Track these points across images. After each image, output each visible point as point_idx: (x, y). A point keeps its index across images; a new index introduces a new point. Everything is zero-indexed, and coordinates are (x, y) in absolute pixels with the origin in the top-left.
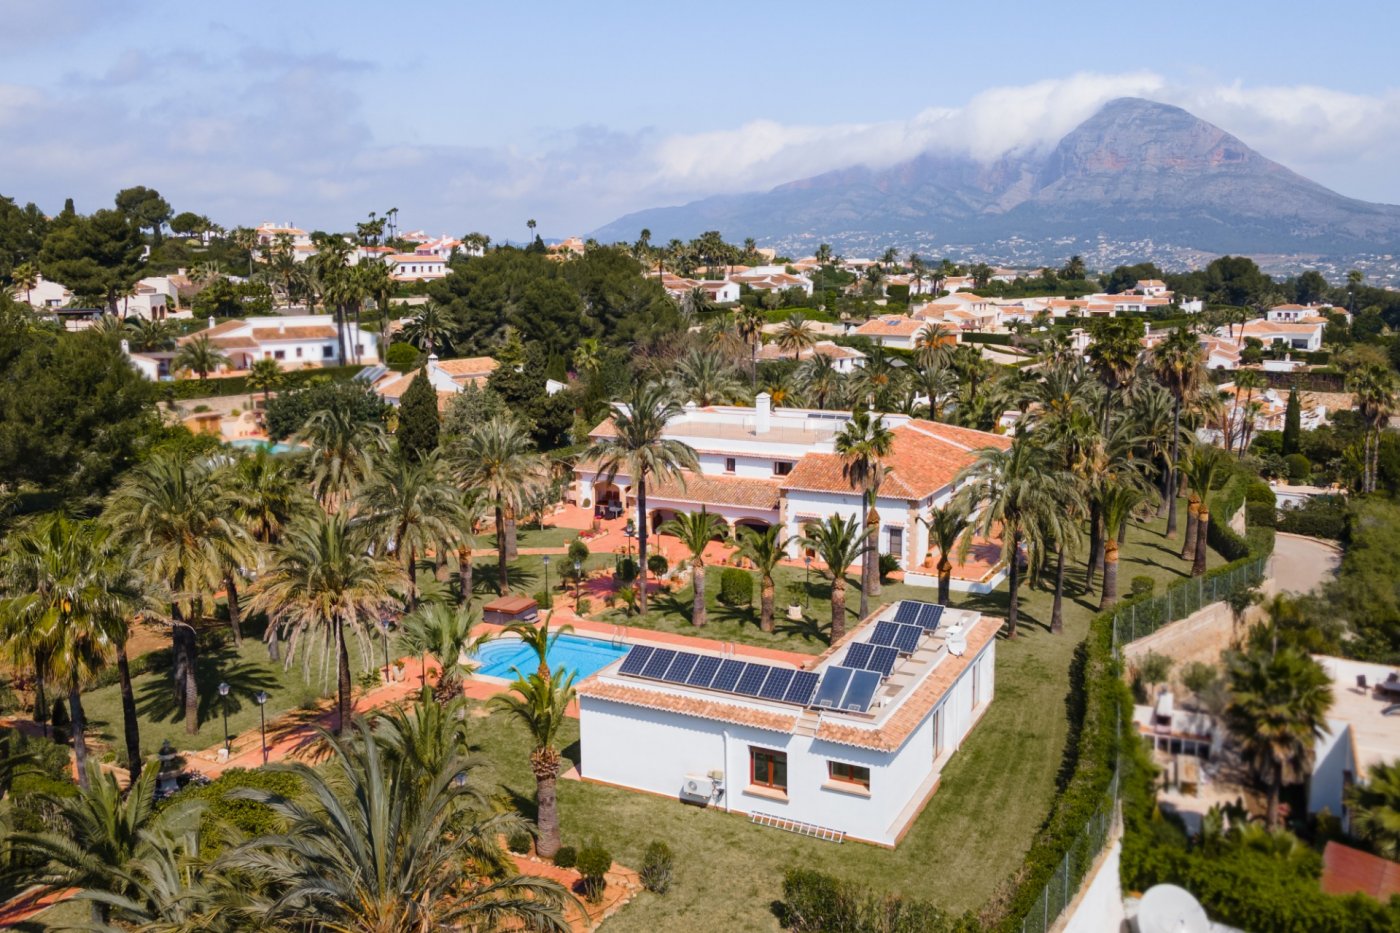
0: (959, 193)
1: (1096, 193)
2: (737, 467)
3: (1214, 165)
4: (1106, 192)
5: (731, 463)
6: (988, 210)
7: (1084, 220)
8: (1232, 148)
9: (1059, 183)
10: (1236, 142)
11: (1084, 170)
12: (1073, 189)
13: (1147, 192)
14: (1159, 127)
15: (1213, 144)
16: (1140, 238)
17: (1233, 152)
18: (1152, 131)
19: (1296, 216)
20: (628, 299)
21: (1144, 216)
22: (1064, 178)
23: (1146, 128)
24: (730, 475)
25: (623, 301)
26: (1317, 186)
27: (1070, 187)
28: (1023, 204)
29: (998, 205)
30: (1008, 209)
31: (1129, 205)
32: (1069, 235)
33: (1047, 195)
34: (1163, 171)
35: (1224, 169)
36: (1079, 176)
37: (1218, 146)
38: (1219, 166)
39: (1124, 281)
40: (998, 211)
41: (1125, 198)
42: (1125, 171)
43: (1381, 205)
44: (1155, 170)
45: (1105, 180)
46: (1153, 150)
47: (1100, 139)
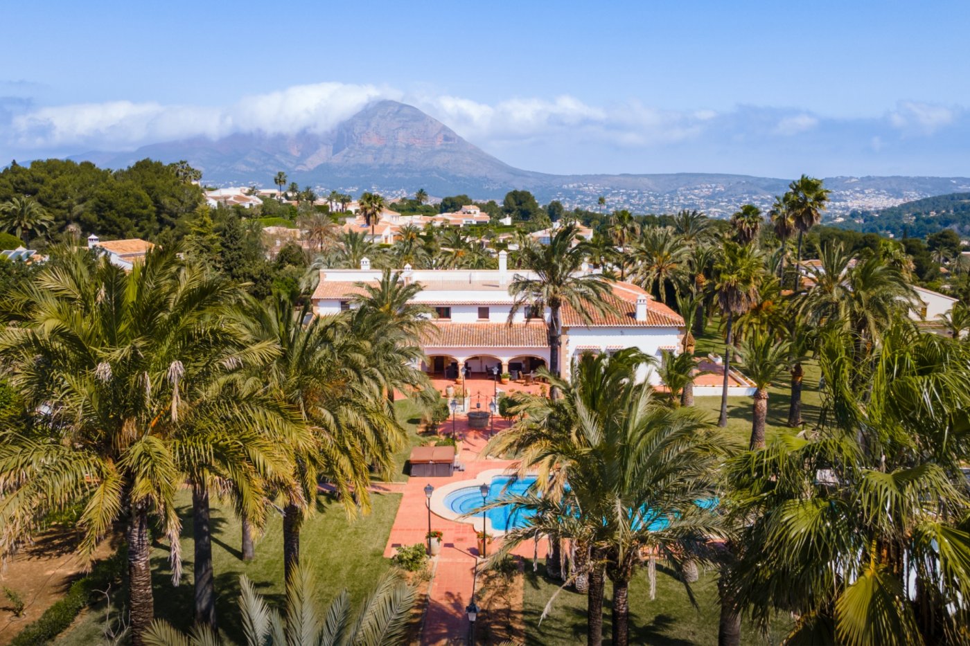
0: (277, 156)
1: (368, 159)
2: (491, 315)
3: (438, 143)
4: (375, 159)
5: (484, 312)
6: (299, 168)
7: (362, 176)
8: (448, 135)
9: (344, 152)
10: (450, 131)
11: (360, 144)
12: (354, 156)
13: (400, 159)
14: (404, 119)
15: (437, 132)
16: (398, 188)
17: (448, 137)
18: (400, 121)
19: (486, 177)
20: (182, 203)
21: (399, 175)
22: (347, 148)
23: (397, 119)
24: (483, 322)
25: (178, 204)
26: (495, 159)
27: (351, 155)
28: (321, 165)
29: (305, 165)
30: (312, 168)
31: (390, 168)
32: (353, 186)
33: (337, 160)
34: (408, 147)
35: (444, 147)
36: (357, 147)
37: (440, 132)
38: (442, 145)
39: (452, 206)
40: (305, 169)
41: (387, 163)
42: (386, 145)
43: (529, 172)
44: (404, 146)
45: (373, 151)
46: (402, 134)
47: (368, 125)
